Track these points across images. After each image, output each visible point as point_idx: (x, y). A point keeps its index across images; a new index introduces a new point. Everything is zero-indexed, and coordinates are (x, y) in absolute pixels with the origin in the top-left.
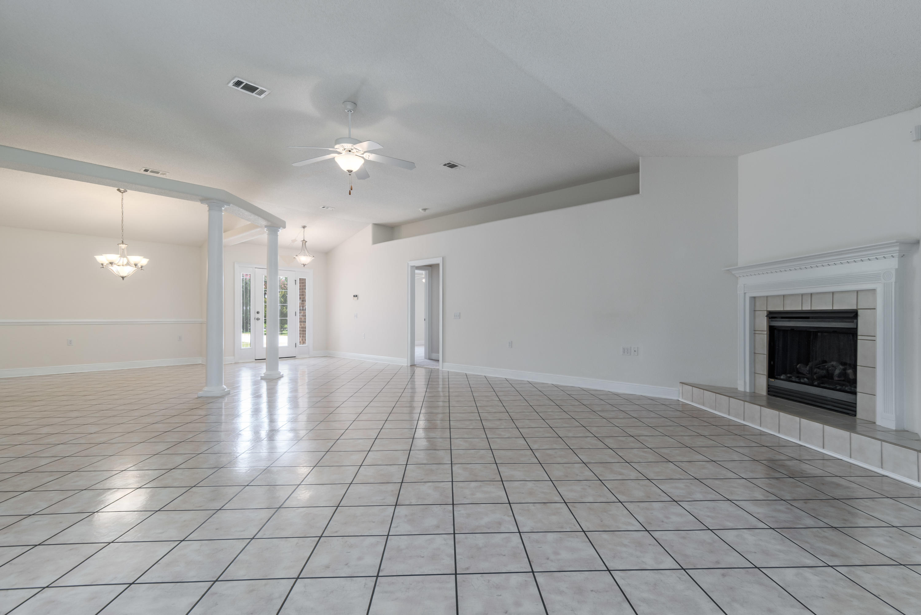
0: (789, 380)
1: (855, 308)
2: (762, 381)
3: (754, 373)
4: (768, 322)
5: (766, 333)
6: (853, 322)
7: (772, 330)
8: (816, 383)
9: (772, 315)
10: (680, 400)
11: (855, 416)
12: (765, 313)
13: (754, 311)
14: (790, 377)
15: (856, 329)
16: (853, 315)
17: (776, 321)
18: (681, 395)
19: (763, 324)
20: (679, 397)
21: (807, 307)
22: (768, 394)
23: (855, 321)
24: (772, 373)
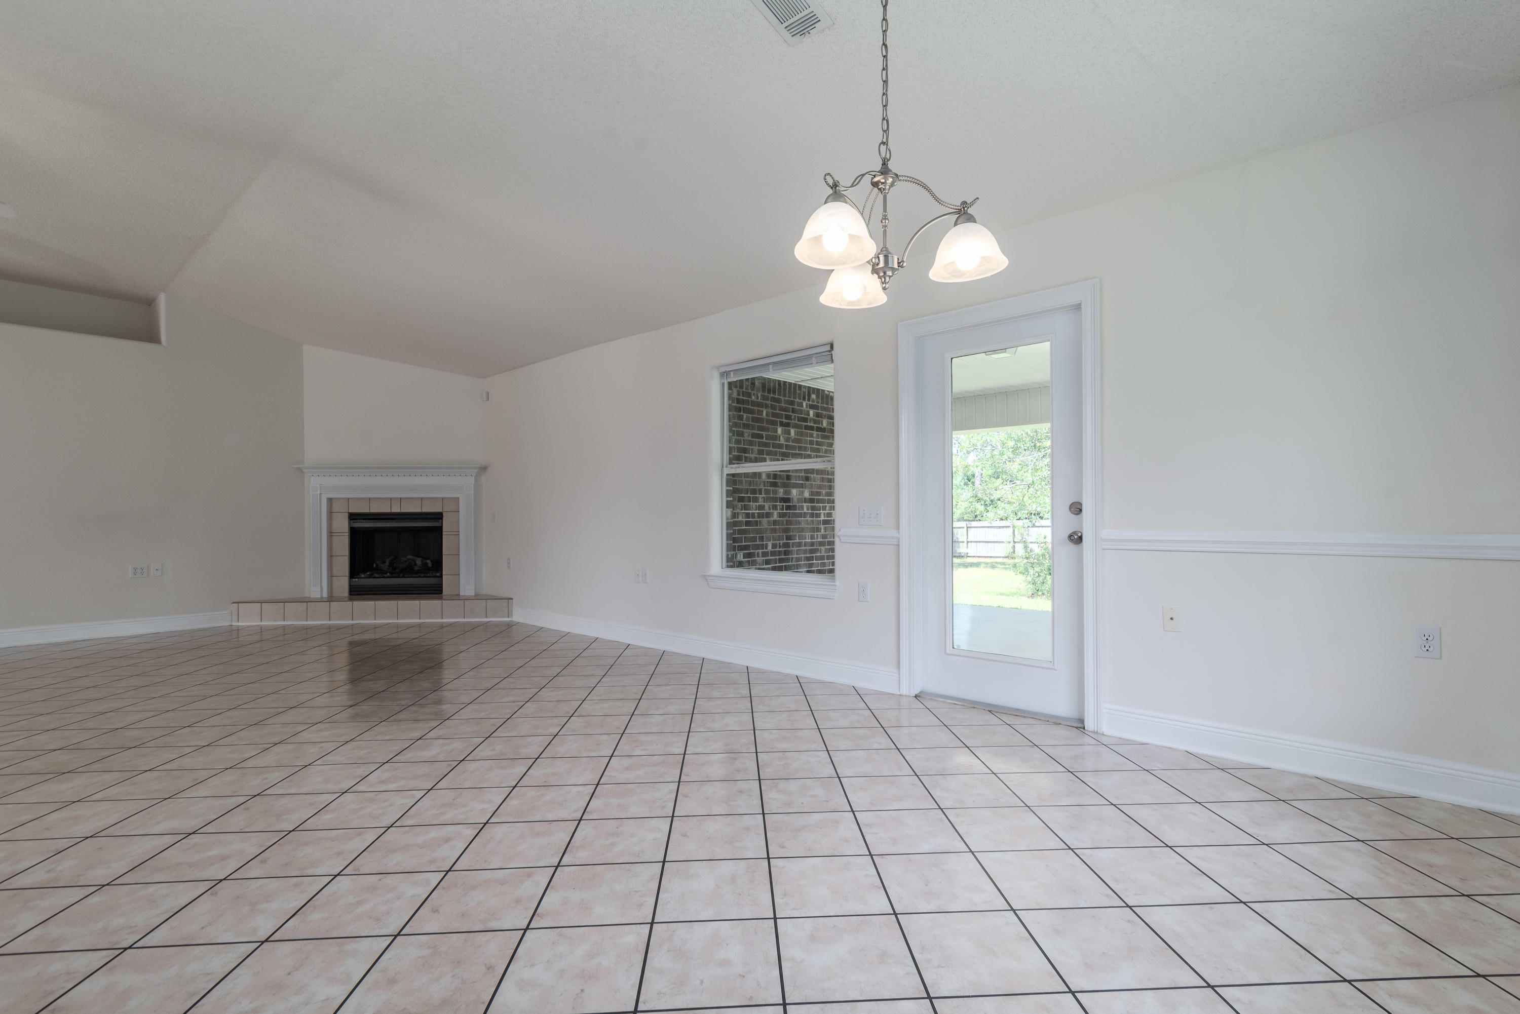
0: (370, 577)
1: (441, 511)
2: (343, 584)
3: (331, 576)
4: (349, 523)
5: (347, 534)
6: (439, 522)
7: (353, 532)
8: (401, 575)
9: (353, 517)
10: (233, 624)
11: (442, 593)
12: (347, 515)
13: (330, 513)
14: (372, 575)
15: (441, 527)
16: (439, 516)
17: (357, 522)
18: (235, 618)
19: (343, 525)
20: (232, 621)
21: (396, 509)
22: (350, 595)
23: (440, 521)
24: (353, 573)
